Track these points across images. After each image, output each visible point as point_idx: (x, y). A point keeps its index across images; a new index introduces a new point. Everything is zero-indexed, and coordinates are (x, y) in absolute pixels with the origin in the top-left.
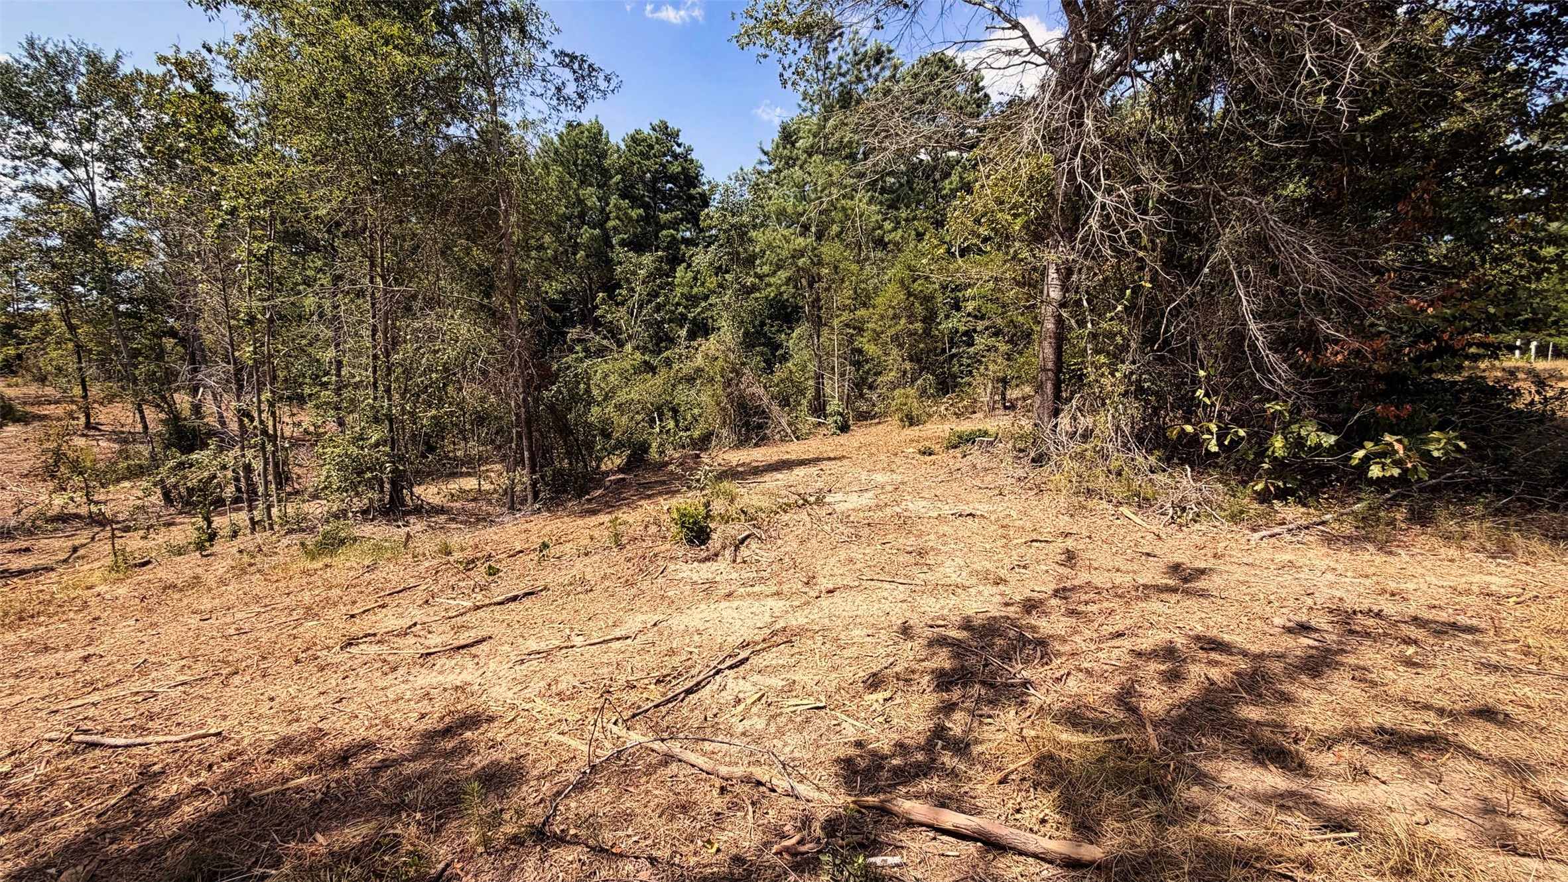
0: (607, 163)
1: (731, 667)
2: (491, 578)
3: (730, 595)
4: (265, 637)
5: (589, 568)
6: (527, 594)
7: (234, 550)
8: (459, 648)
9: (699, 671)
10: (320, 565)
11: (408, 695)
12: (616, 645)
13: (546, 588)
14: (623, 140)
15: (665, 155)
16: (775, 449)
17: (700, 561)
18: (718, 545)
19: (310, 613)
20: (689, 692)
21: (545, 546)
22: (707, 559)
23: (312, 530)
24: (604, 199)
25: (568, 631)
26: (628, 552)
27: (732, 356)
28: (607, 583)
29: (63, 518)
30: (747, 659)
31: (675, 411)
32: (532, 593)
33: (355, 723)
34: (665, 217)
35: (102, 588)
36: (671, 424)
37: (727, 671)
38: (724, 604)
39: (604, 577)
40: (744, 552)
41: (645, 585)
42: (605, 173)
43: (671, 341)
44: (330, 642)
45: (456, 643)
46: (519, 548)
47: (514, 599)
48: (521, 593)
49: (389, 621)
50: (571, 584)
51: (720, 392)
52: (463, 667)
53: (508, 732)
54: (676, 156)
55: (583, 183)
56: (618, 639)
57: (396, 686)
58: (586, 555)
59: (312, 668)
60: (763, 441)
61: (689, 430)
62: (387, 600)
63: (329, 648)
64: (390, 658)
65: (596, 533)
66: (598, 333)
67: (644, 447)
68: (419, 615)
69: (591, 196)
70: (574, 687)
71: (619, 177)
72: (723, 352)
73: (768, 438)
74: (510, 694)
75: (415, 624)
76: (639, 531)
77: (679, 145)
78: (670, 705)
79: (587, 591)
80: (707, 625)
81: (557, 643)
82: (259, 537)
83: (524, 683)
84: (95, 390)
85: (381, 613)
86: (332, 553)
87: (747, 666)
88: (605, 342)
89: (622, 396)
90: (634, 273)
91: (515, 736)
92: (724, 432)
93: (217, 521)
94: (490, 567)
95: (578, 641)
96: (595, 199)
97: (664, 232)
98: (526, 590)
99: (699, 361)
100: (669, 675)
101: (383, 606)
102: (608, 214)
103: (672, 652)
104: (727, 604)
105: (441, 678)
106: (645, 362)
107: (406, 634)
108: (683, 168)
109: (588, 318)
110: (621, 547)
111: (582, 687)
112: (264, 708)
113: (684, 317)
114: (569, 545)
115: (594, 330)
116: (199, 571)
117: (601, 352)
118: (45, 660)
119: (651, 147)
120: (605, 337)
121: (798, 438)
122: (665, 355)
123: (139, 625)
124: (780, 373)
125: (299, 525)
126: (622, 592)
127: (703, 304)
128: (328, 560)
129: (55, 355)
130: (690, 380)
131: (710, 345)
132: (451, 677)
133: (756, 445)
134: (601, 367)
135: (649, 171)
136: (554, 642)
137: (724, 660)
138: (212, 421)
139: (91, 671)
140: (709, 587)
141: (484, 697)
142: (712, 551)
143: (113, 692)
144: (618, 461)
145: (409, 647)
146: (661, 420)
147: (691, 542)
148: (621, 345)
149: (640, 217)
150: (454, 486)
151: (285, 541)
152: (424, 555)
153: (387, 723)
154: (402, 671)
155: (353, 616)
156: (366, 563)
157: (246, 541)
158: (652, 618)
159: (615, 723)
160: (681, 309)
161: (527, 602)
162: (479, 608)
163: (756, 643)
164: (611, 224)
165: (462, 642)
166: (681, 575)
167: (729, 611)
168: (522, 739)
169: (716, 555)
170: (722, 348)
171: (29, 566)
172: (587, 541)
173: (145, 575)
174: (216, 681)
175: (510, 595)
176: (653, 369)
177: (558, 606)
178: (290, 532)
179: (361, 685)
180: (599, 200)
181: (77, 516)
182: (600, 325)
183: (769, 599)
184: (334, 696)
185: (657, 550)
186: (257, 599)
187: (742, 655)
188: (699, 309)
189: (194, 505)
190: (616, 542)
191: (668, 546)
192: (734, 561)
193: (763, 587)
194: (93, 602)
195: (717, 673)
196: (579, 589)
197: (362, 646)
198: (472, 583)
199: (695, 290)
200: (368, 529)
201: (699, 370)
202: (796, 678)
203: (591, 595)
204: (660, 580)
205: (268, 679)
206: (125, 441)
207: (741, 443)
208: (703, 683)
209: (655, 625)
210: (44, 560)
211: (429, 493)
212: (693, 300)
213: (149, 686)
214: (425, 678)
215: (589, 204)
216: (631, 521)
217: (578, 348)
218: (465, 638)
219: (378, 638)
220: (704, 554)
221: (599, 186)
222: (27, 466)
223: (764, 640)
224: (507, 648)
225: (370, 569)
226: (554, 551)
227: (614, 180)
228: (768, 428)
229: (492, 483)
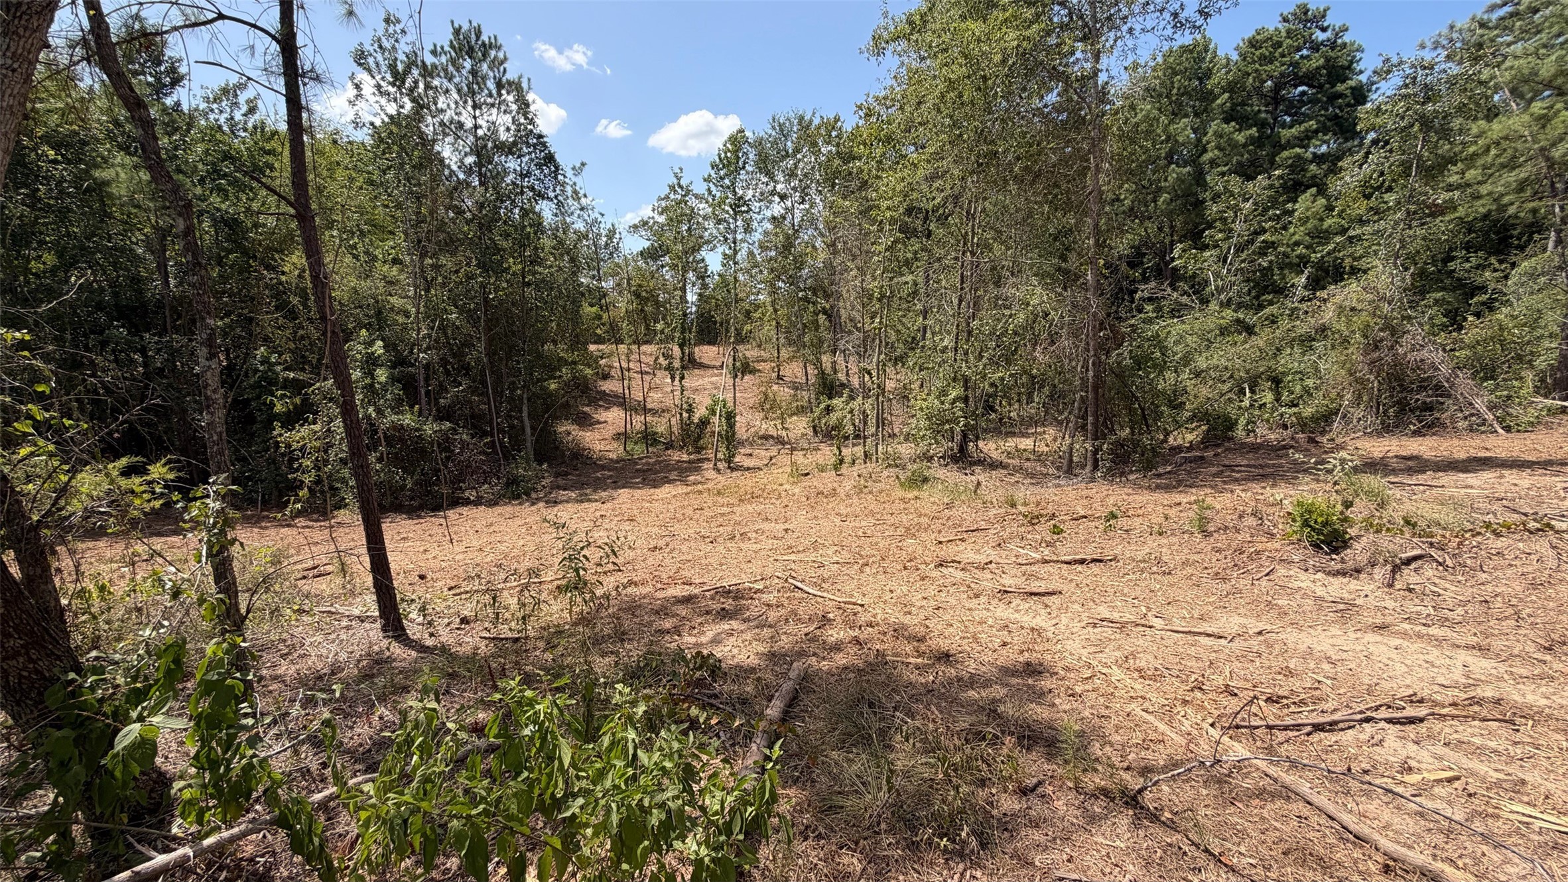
0: (1209, 84)
1: (1390, 721)
2: (1055, 537)
3: (1382, 627)
4: (882, 544)
5: (1169, 549)
6: (1094, 561)
7: (855, 474)
8: (1032, 594)
9: (1332, 708)
10: (910, 496)
11: (990, 622)
12: (1204, 640)
13: (1115, 559)
14: (1237, 49)
15: (1299, 49)
16: (1455, 442)
17: (1329, 574)
18: (1362, 559)
19: (908, 532)
20: (1318, 728)
21: (1113, 516)
22: (1337, 573)
23: (904, 467)
24: (1200, 131)
25: (1144, 610)
26: (1217, 541)
27: (1386, 308)
28: (1190, 571)
29: (766, 437)
30: (1421, 720)
31: (1277, 381)
32: (1100, 561)
33: (951, 630)
34: (1286, 134)
35: (787, 486)
36: (1269, 397)
37: (1382, 724)
38: (1371, 637)
39: (1186, 563)
40: (1408, 576)
41: (1244, 583)
42: (1208, 97)
43: (1281, 291)
44: (928, 560)
45: (1028, 589)
46: (1082, 513)
47: (1082, 562)
48: (1089, 557)
49: (968, 553)
50: (1144, 561)
51: (1357, 357)
52: (1037, 613)
53: (1087, 687)
54: (1316, 47)
55: (1175, 115)
56: (1209, 635)
57: (980, 609)
58: (1161, 534)
59: (915, 576)
60: (1431, 427)
61: (1296, 406)
62: (965, 535)
63: (927, 564)
64: (972, 585)
65: (1172, 513)
66: (1174, 289)
67: (1231, 425)
68: (993, 555)
69: (1184, 129)
70: (1156, 669)
71: (1226, 95)
72: (1371, 302)
73: (1443, 426)
74: (1085, 652)
75: (991, 562)
76: (1230, 519)
77: (1324, 30)
78: (1291, 734)
79: (1164, 573)
80: (1344, 656)
81: (1133, 618)
82: (870, 466)
83: (1100, 647)
84: (783, 352)
85: (962, 546)
86: (919, 488)
87: (1422, 729)
88: (1185, 300)
89: (1201, 362)
90: (1236, 210)
91: (1094, 695)
92: (1359, 413)
93: (845, 451)
94: (1055, 526)
95: (1158, 623)
96: (1189, 131)
97: (1285, 154)
98: (1095, 557)
99: (1328, 314)
100: (1286, 698)
101: (962, 540)
102: (1204, 146)
103: (1289, 673)
104: (1379, 638)
105: (1016, 615)
106: (1238, 321)
107: (984, 569)
108: (1328, 60)
109: (1166, 273)
110: (1207, 534)
111: (1166, 673)
112: (887, 596)
113: (1304, 261)
114: (1139, 520)
115: (1171, 285)
116: (836, 485)
117: (1177, 311)
118: (766, 526)
119: (1279, 44)
120: (1185, 293)
121: (1508, 429)
122: (1267, 311)
123: (809, 516)
124: (1473, 330)
125: (894, 462)
126: (1208, 583)
127: (1338, 239)
128: (915, 493)
129: (768, 330)
130: (1307, 342)
131: (1349, 293)
132: (1025, 618)
133: (1417, 433)
134: (1176, 328)
135: (1271, 77)
136: (1128, 616)
137: (1377, 708)
138: (841, 376)
139: (790, 540)
140: (1345, 611)
141: (1059, 646)
142: (1350, 564)
143: (801, 556)
144: (1190, 437)
145: (987, 581)
146: (1253, 392)
147: (1316, 546)
148: (1205, 301)
149: (1252, 140)
150: (1011, 443)
151: (886, 473)
152: (992, 503)
153: (975, 638)
154: (983, 599)
155: (940, 543)
156: (946, 500)
157: (859, 468)
158: (1254, 626)
159: (1212, 725)
160: (1301, 250)
161: (1095, 568)
162: (1046, 562)
163: (1436, 704)
164: (1207, 157)
165: (1035, 590)
166: (1297, 584)
167: (1383, 648)
168: (1102, 700)
169: (1358, 571)
170: (1369, 297)
171: (751, 465)
172: (1161, 520)
173: (806, 482)
174: (856, 567)
175: (1078, 557)
176: (1250, 330)
177: (1130, 580)
178: (889, 466)
179: (952, 601)
180: (1195, 131)
181: (772, 437)
182: (1180, 279)
183: (1461, 651)
184: (932, 603)
185: (1260, 547)
186: (873, 514)
187: (1410, 712)
188: (1331, 247)
189: (832, 438)
190: (1200, 526)
191: (1278, 545)
192: (1391, 585)
193: (1449, 633)
194: (783, 495)
195: (1368, 720)
196: (1155, 569)
197: (950, 569)
198: (1039, 537)
199: (1328, 222)
200: (941, 473)
201: (1323, 330)
202: (1528, 777)
203: (1166, 579)
204: (1264, 583)
205: (888, 576)
206: (796, 389)
207: (1386, 429)
208: (1341, 725)
209: (1260, 633)
210: (759, 463)
211: (990, 447)
212: (1321, 236)
213: (819, 559)
214: (1003, 612)
215: (1181, 139)
216: (1218, 506)
217: (1149, 308)
218: (1035, 586)
219: (962, 566)
220: (1335, 566)
221: (1196, 115)
222: (752, 401)
223: (1454, 705)
224: (1077, 607)
225: (949, 506)
226: (1123, 522)
227: (1219, 101)
228: (1443, 411)
229: (1047, 445)
